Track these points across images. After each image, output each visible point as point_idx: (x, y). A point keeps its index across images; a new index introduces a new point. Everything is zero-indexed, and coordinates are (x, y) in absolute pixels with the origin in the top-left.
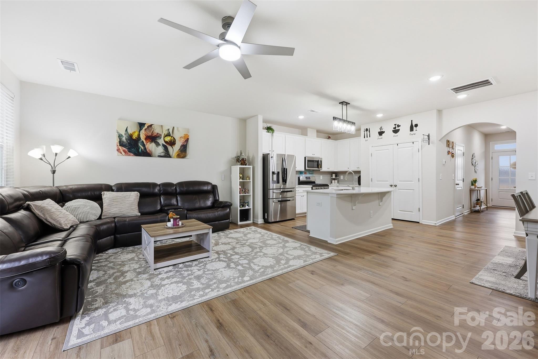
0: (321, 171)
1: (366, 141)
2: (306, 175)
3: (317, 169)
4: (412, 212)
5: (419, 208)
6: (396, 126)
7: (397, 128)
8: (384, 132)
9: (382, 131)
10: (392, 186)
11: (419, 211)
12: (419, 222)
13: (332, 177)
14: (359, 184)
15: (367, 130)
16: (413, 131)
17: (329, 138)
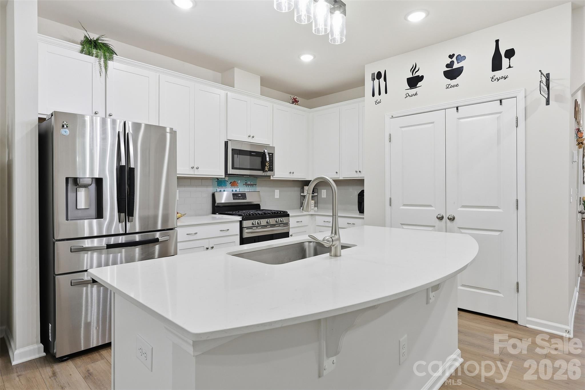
0: (272, 178)
1: (377, 103)
2: (234, 189)
3: (260, 173)
4: (497, 292)
5: (518, 284)
6: (453, 60)
7: (456, 66)
8: (422, 77)
9: (417, 74)
10: (441, 218)
11: (518, 291)
12: (516, 322)
13: (303, 192)
14: (361, 210)
15: (379, 75)
16: (500, 68)
17: (295, 101)
